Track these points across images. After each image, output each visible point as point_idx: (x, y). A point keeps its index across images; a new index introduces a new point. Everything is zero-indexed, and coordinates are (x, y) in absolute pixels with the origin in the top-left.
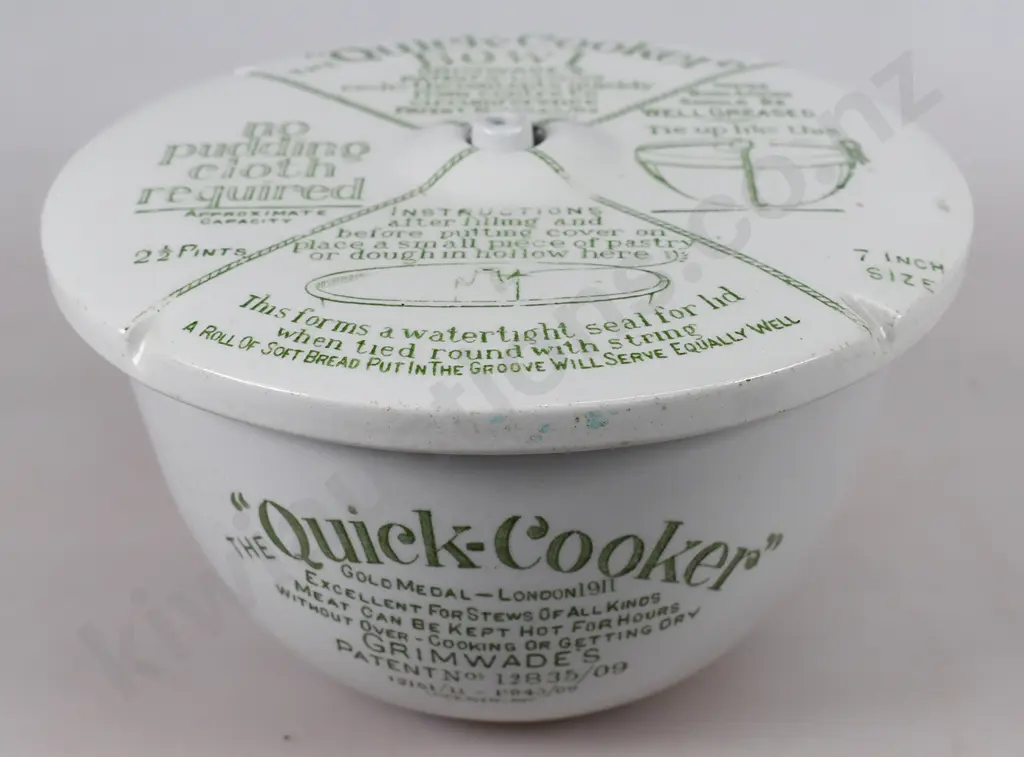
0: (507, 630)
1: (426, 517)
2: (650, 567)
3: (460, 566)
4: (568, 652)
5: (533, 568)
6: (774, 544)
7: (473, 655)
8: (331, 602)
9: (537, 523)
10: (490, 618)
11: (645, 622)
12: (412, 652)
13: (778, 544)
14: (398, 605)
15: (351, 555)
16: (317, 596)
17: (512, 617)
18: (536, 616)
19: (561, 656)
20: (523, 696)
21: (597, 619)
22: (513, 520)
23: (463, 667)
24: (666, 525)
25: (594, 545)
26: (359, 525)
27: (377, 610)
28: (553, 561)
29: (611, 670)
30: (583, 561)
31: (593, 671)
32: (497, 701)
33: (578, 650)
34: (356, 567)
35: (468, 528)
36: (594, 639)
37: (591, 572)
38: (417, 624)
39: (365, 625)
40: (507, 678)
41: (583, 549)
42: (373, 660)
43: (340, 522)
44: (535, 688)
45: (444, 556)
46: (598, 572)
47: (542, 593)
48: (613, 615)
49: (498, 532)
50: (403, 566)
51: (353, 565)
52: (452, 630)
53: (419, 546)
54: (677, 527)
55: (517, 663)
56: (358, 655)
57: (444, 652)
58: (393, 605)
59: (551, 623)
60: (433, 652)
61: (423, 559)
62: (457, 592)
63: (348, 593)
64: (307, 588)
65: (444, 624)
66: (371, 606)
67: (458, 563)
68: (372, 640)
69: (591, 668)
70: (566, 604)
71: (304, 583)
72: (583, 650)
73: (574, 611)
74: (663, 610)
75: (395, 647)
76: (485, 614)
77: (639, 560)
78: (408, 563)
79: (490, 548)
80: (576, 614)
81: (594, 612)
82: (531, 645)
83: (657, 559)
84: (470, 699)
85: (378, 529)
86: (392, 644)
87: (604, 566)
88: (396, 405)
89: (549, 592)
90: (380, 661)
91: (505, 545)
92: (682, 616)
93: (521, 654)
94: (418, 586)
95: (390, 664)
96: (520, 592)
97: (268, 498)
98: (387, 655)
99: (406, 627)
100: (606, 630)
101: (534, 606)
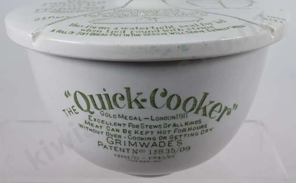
0: (153, 132)
1: (128, 89)
2: (199, 109)
3: (139, 108)
4: (172, 141)
5: (162, 108)
6: (235, 108)
7: (142, 142)
8: (97, 126)
9: (163, 91)
10: (148, 127)
11: (196, 131)
12: (123, 143)
13: (236, 108)
14: (119, 124)
15: (104, 107)
16: (92, 125)
17: (155, 127)
18: (162, 126)
19: (170, 142)
20: (157, 159)
21: (181, 128)
22: (156, 90)
23: (139, 147)
24: (204, 94)
25: (181, 100)
26: (106, 95)
27: (111, 127)
28: (168, 106)
29: (185, 149)
30: (178, 106)
31: (179, 150)
32: (149, 162)
33: (175, 140)
34: (105, 111)
35: (141, 93)
36: (181, 136)
37: (180, 110)
38: (124, 131)
39: (108, 133)
40: (153, 152)
41: (178, 101)
42: (109, 148)
43: (100, 95)
44: (161, 156)
45: (134, 104)
46: (183, 110)
47: (165, 118)
48: (187, 127)
49: (151, 94)
50: (121, 109)
51: (104, 111)
52: (136, 132)
53: (126, 101)
54: (207, 95)
55: (156, 145)
56: (105, 147)
57: (133, 142)
58: (117, 124)
59: (167, 129)
60: (129, 142)
61: (127, 106)
62: (138, 118)
63: (102, 121)
64: (89, 122)
65: (133, 130)
66: (110, 126)
67: (138, 107)
68: (110, 139)
69: (180, 147)
70: (172, 122)
71: (88, 121)
72: (177, 140)
73: (174, 125)
74: (202, 127)
75: (117, 141)
76: (147, 126)
77: (195, 106)
78: (122, 108)
79: (149, 101)
80: (175, 126)
81: (181, 126)
82: (161, 138)
83: (201, 106)
84: (140, 161)
85: (112, 96)
86: (116, 140)
87: (184, 108)
88: (120, 44)
89: (167, 117)
90: (112, 148)
91: (153, 99)
92: (208, 130)
93: (157, 141)
94: (125, 116)
95: (115, 148)
96: (158, 117)
97: (77, 91)
98: (114, 145)
99: (121, 133)
100: (184, 133)
101: (162, 122)
